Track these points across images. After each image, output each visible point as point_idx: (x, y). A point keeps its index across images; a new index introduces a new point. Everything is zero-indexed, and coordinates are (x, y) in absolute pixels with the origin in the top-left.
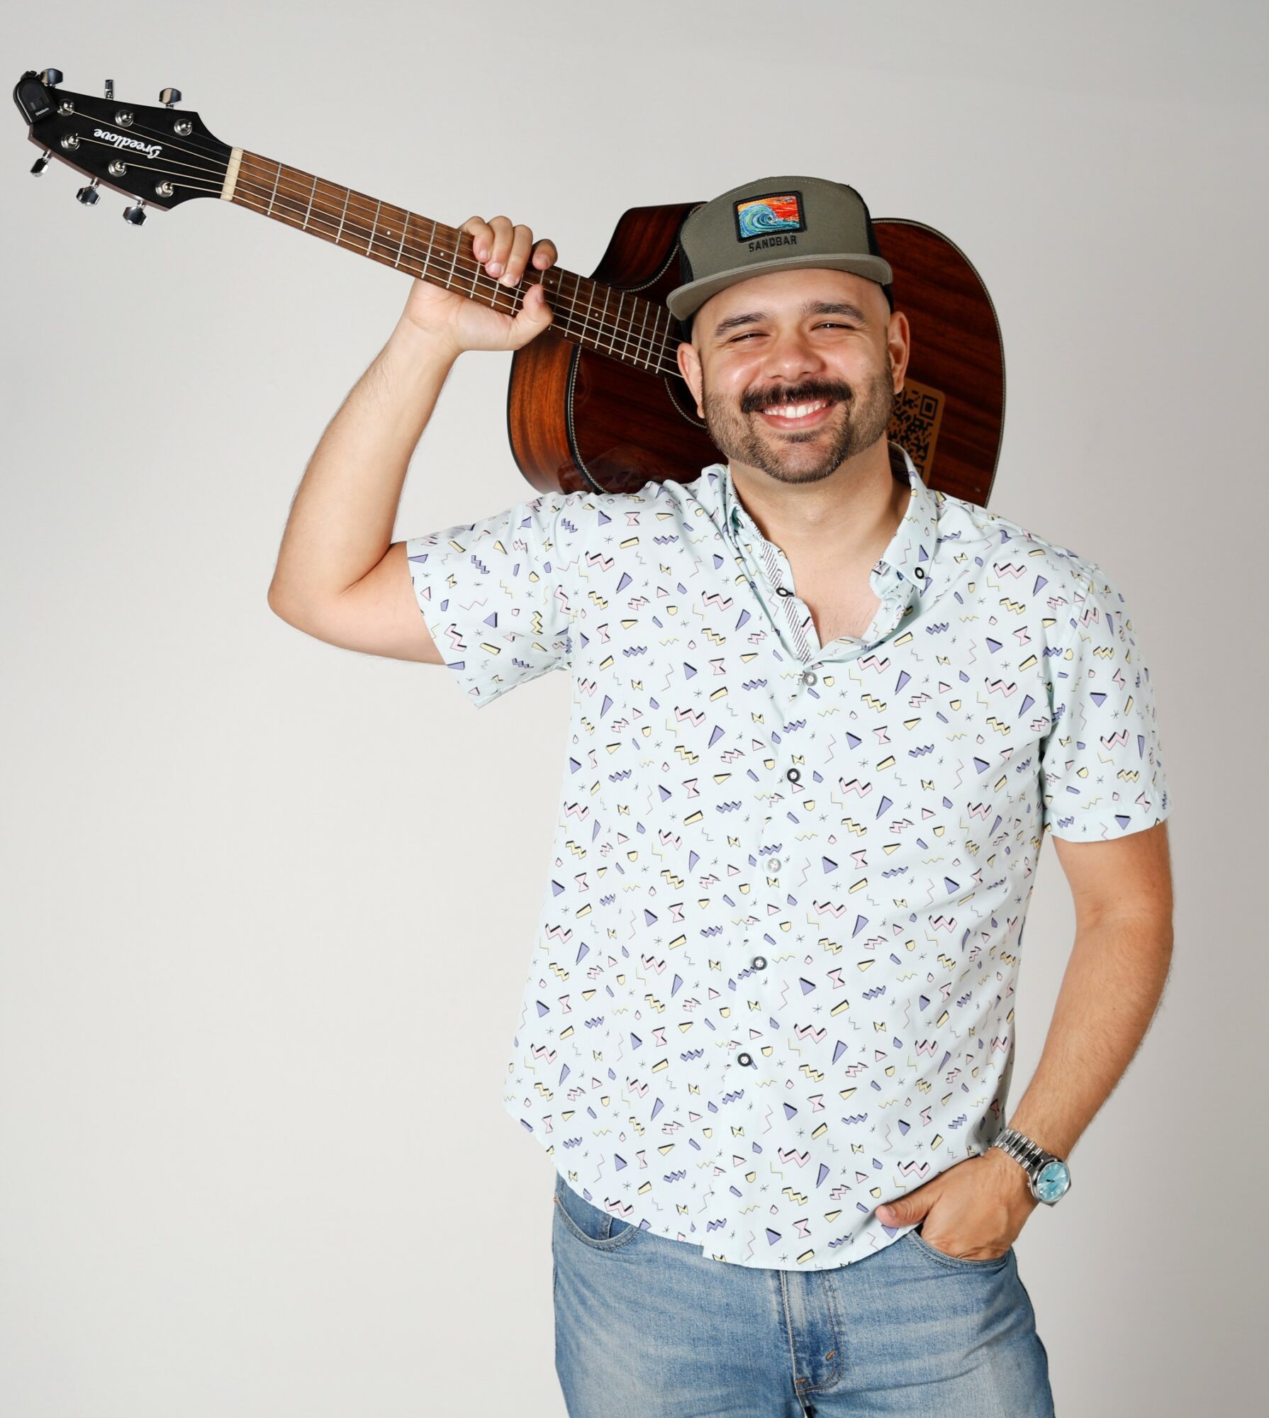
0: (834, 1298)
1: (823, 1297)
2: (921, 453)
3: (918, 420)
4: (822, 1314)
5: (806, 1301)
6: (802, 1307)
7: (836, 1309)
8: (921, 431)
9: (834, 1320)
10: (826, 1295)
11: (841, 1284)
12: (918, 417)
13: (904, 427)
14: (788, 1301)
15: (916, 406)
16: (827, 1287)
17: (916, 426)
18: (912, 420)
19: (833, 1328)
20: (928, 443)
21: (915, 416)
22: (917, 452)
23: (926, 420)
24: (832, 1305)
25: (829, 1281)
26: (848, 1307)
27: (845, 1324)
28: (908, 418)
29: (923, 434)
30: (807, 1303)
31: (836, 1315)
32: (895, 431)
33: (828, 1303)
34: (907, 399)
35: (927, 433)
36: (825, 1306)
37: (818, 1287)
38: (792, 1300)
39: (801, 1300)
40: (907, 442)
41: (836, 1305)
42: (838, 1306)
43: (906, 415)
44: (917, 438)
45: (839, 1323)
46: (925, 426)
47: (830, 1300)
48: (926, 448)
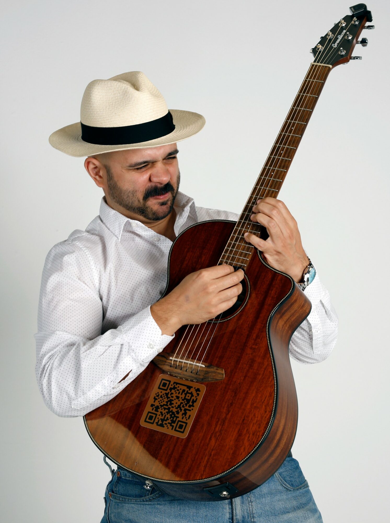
0: (252, 505)
1: (248, 505)
2: (160, 422)
3: (176, 419)
4: (247, 512)
5: (242, 506)
6: (240, 509)
7: (252, 511)
8: (170, 422)
9: (252, 515)
10: (249, 504)
11: (255, 499)
12: (178, 419)
13: (174, 410)
14: (235, 506)
15: (183, 418)
16: (249, 501)
17: (173, 418)
18: (176, 415)
19: (251, 519)
20: (164, 427)
21: (178, 417)
22: (161, 419)
23: (175, 425)
24: (251, 508)
25: (250, 498)
26: (257, 509)
27: (255, 517)
28: (178, 413)
29: (169, 423)
30: (242, 507)
31: (253, 514)
32: (173, 404)
33: (249, 508)
34: (187, 411)
35: (169, 425)
36: (248, 509)
37: (246, 500)
38: (236, 506)
39: (240, 506)
40: (167, 412)
41: (252, 509)
42: (253, 509)
43: (179, 411)
44: (167, 419)
45: (253, 517)
46: (173, 424)
47: (250, 506)
48: (162, 425)
